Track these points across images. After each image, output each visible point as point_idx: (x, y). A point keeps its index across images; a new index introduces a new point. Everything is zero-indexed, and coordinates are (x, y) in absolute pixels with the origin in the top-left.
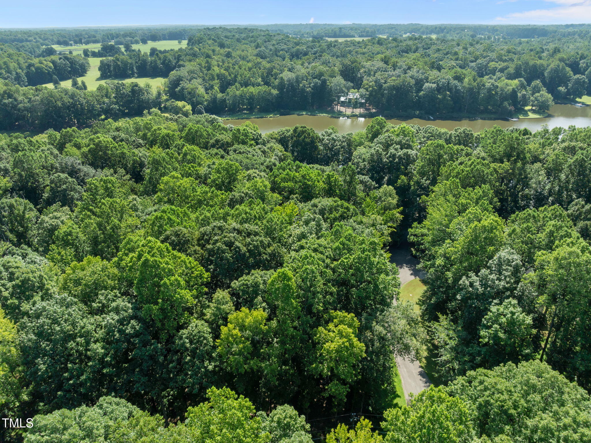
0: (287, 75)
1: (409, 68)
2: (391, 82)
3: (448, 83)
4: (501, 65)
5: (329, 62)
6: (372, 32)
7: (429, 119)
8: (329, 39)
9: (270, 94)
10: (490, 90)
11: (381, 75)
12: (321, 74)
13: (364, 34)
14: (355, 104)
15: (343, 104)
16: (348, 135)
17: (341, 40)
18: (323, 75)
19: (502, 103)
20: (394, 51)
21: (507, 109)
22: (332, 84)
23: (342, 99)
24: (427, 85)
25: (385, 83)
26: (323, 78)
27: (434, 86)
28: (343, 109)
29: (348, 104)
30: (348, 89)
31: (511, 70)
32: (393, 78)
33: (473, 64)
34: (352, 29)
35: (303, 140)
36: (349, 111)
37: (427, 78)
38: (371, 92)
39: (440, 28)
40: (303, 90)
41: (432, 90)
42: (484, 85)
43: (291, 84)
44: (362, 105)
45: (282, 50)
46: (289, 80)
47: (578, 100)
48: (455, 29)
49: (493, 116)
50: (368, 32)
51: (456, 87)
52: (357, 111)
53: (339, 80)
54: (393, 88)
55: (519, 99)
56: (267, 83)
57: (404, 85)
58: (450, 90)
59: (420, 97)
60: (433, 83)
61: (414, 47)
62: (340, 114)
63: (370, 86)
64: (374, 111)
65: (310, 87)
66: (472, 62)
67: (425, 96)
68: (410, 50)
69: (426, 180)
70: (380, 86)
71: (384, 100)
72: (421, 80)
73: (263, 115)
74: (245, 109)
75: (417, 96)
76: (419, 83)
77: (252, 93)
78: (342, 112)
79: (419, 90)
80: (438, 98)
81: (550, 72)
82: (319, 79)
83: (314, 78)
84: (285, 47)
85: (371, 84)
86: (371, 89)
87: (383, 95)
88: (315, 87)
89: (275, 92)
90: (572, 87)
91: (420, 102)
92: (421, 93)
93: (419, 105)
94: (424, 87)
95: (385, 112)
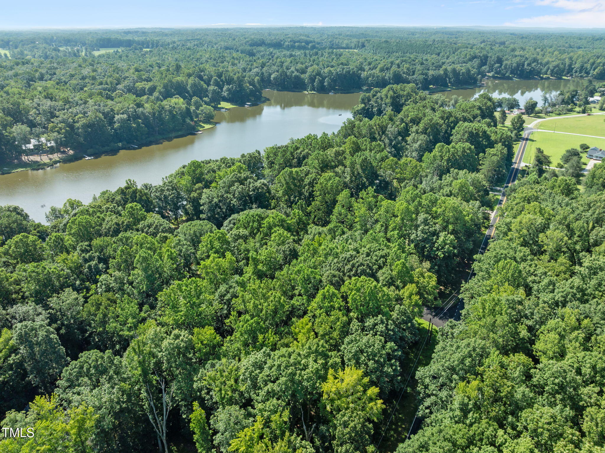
3: (136, 112)
4: (148, 86)
7: (134, 148)
10: (170, 112)
14: (52, 151)
15: (31, 152)
19: (184, 121)
21: (190, 125)
23: (31, 146)
24: (117, 117)
25: (74, 122)
27: (125, 116)
28: (36, 158)
29: (38, 150)
31: (160, 88)
32: (81, 115)
36: (45, 159)
37: (112, 110)
41: (122, 121)
42: (163, 108)
47: (219, 106)
49: (180, 133)
51: (143, 114)
52: (56, 157)
54: (86, 126)
58: (140, 117)
59: (115, 130)
60: (123, 114)
63: (61, 129)
64: (71, 152)
67: (120, 127)
70: (71, 127)
72: (108, 113)
75: (112, 129)
78: (37, 162)
79: (111, 122)
80: (133, 127)
81: (191, 87)
85: (60, 125)
86: (63, 131)
87: (78, 134)
90: (212, 97)
91: (117, 133)
92: (116, 125)
93: (117, 137)
94: (115, 119)
95: (89, 151)
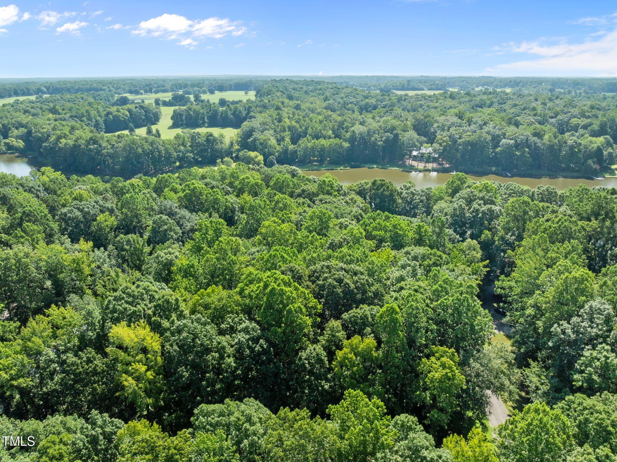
0: (358, 129)
1: (485, 124)
2: (466, 138)
3: (527, 140)
4: (584, 121)
5: (401, 116)
6: (442, 85)
7: (506, 176)
8: (399, 93)
9: (341, 146)
10: (572, 147)
11: (456, 130)
12: (393, 129)
13: (434, 87)
14: (428, 159)
15: (415, 158)
16: (427, 189)
17: (411, 93)
18: (395, 129)
19: (586, 161)
20: (468, 105)
21: (591, 167)
22: (405, 138)
23: (415, 153)
24: (504, 141)
25: (460, 138)
26: (395, 132)
27: (512, 142)
28: (415, 163)
29: (420, 158)
30: (421, 144)
31: (596, 127)
32: (469, 133)
33: (553, 120)
34: (420, 82)
35: (382, 193)
36: (421, 166)
37: (504, 134)
38: (445, 147)
39: (515, 81)
40: (375, 144)
41: (509, 147)
42: (565, 142)
43: (362, 138)
44: (435, 160)
45: (351, 103)
46: (361, 134)
48: (531, 82)
49: (575, 174)
50: (437, 85)
51: (535, 143)
52: (430, 166)
53: (412, 134)
54: (469, 143)
55: (605, 158)
56: (337, 136)
57: (480, 141)
58: (529, 146)
59: (496, 154)
60: (511, 139)
61: (488, 102)
62: (412, 168)
63: (444, 141)
64: (448, 166)
65: (381, 140)
66: (552, 118)
67: (501, 152)
68: (485, 104)
69: (511, 236)
70: (455, 142)
71: (459, 155)
72: (498, 136)
73: (333, 166)
74: (315, 161)
75: (494, 152)
76: (496, 140)
77: (323, 145)
78: (413, 166)
79: (496, 146)
80: (517, 155)
82: (391, 133)
83: (386, 132)
84: (354, 100)
85: (445, 139)
86: (445, 144)
87: (457, 150)
88: (387, 141)
89: (346, 145)
91: (497, 158)
92: (498, 149)
93: (495, 161)
94: (501, 143)
95: (460, 167)
